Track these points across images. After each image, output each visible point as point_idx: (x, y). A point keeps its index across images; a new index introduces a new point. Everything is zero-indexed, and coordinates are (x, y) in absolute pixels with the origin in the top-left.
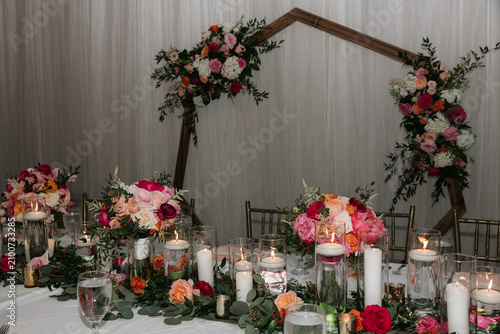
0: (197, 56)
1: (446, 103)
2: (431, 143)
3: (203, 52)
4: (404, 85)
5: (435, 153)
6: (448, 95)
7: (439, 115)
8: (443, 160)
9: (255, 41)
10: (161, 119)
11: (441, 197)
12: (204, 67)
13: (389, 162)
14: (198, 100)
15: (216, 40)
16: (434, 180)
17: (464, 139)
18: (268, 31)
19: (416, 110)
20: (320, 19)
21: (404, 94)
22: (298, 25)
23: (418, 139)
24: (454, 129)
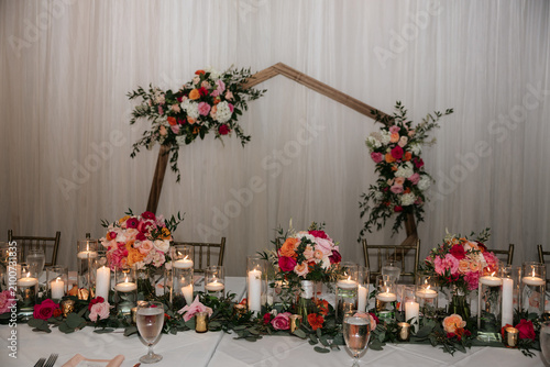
0: (184, 98)
1: (413, 155)
2: (400, 185)
3: (191, 94)
4: (379, 138)
5: (401, 194)
6: (415, 149)
7: (408, 163)
8: (408, 199)
9: (240, 89)
10: (133, 155)
11: (399, 229)
12: (192, 110)
13: (363, 201)
14: (180, 139)
15: (205, 84)
16: (396, 215)
17: (423, 183)
18: (252, 80)
19: (388, 159)
20: (302, 75)
21: (378, 145)
22: (280, 78)
23: (390, 182)
24: (417, 175)
